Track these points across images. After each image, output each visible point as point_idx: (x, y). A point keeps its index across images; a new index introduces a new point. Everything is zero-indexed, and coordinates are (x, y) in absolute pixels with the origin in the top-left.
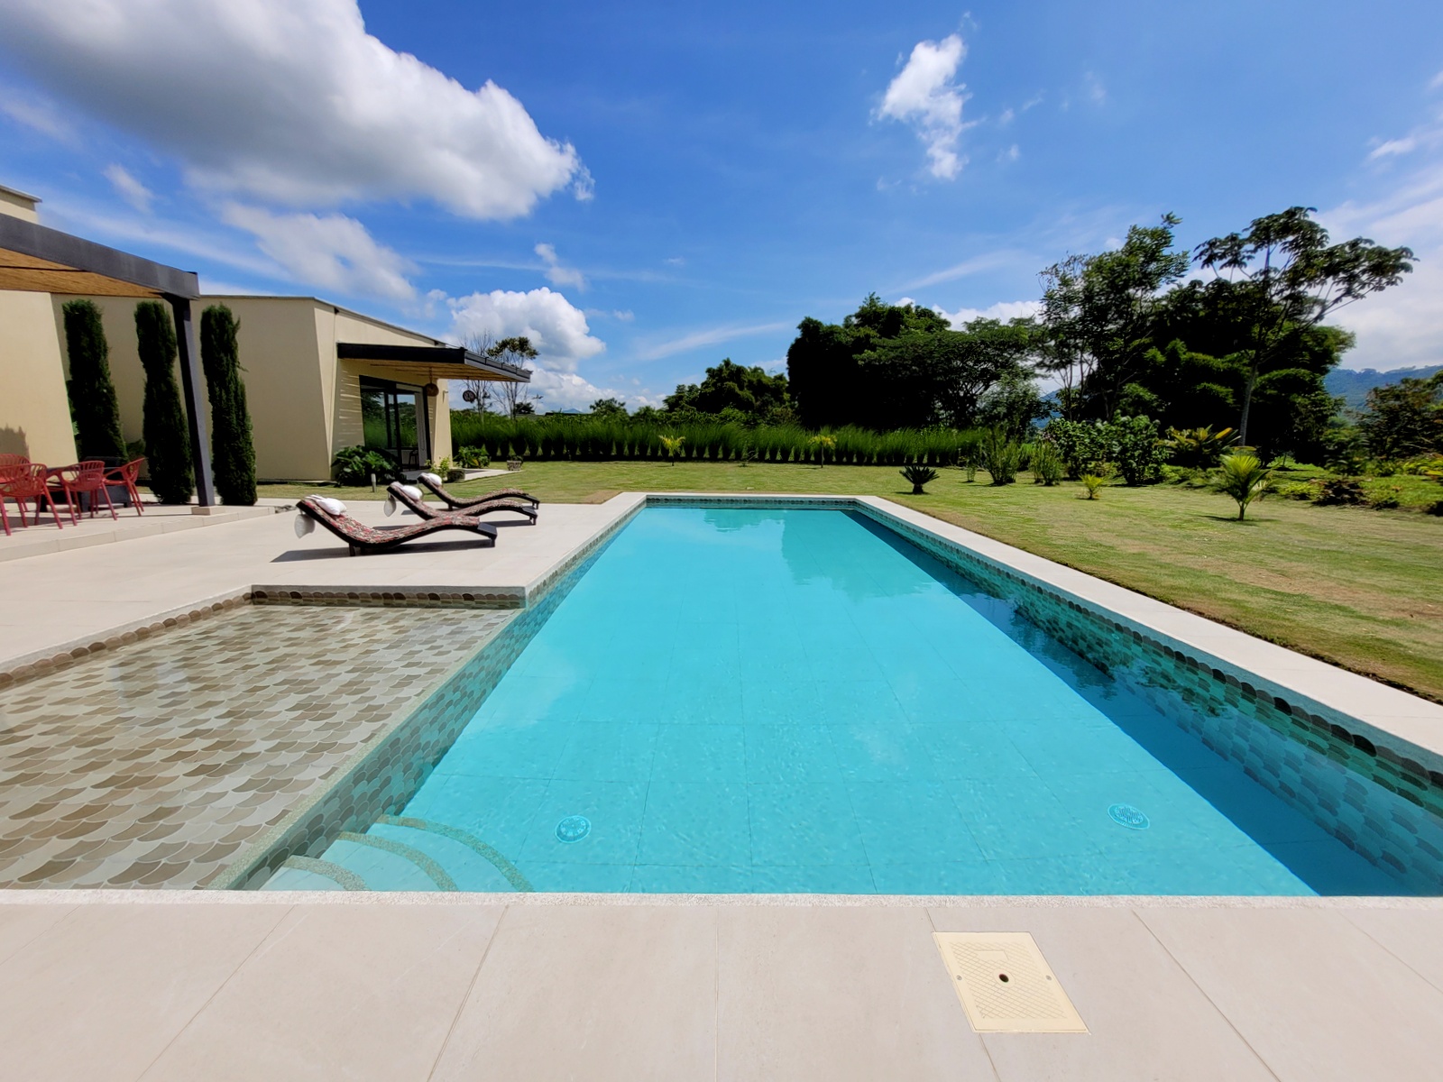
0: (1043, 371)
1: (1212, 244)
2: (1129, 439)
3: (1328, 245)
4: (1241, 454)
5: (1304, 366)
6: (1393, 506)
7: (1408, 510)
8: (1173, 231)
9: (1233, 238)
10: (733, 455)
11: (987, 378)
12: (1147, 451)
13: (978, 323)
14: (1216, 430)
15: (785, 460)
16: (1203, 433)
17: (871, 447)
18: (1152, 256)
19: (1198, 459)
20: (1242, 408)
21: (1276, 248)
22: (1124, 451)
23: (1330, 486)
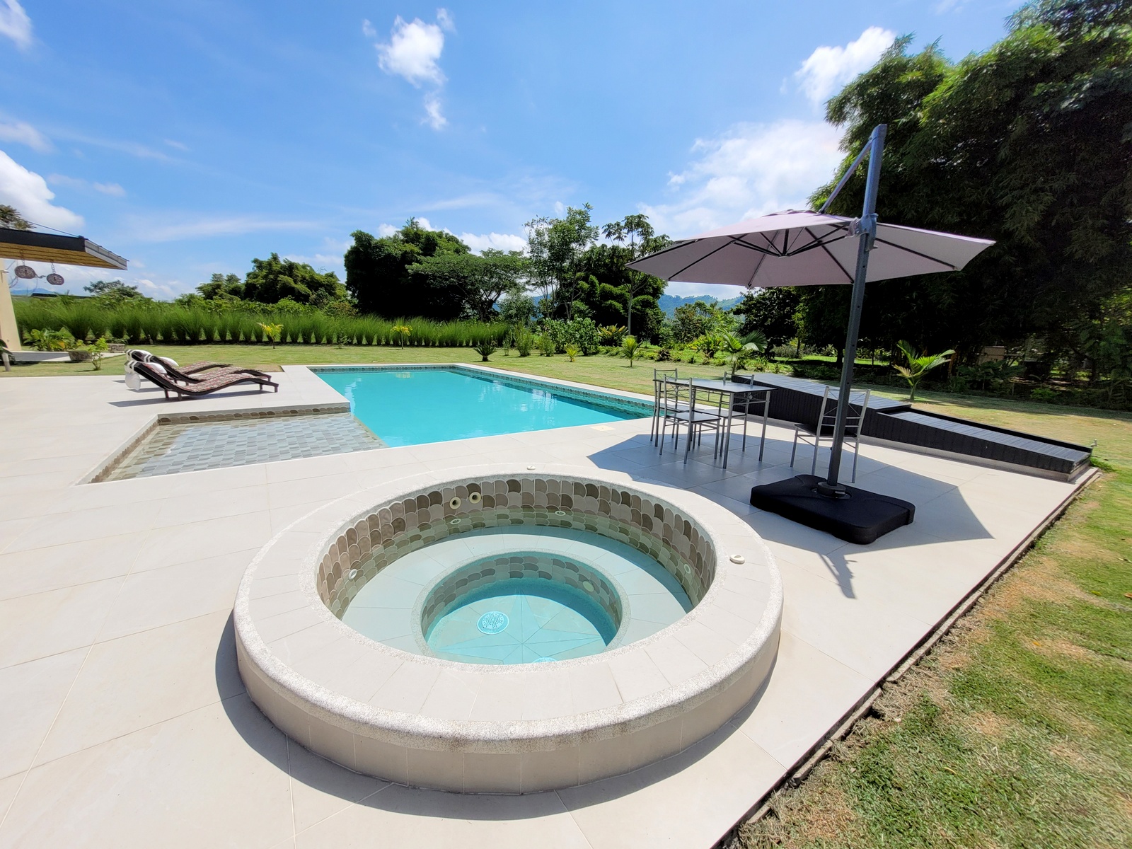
0: (531, 287)
1: (609, 226)
2: (583, 330)
3: (655, 236)
4: (629, 338)
5: (650, 294)
6: (679, 360)
7: (684, 362)
8: (590, 213)
9: (618, 224)
10: (324, 340)
11: (499, 289)
12: (591, 337)
13: (490, 252)
14: (619, 327)
15: (369, 344)
16: (614, 328)
17: (434, 334)
18: (582, 227)
19: (611, 342)
20: (628, 315)
21: (635, 233)
22: (581, 337)
23: (660, 353)
